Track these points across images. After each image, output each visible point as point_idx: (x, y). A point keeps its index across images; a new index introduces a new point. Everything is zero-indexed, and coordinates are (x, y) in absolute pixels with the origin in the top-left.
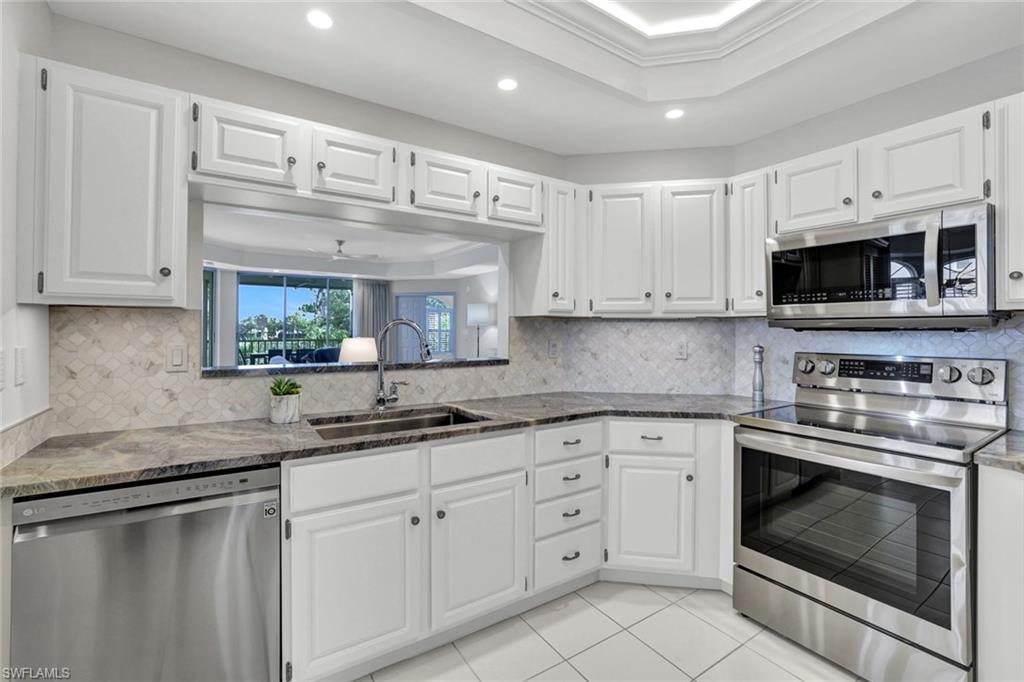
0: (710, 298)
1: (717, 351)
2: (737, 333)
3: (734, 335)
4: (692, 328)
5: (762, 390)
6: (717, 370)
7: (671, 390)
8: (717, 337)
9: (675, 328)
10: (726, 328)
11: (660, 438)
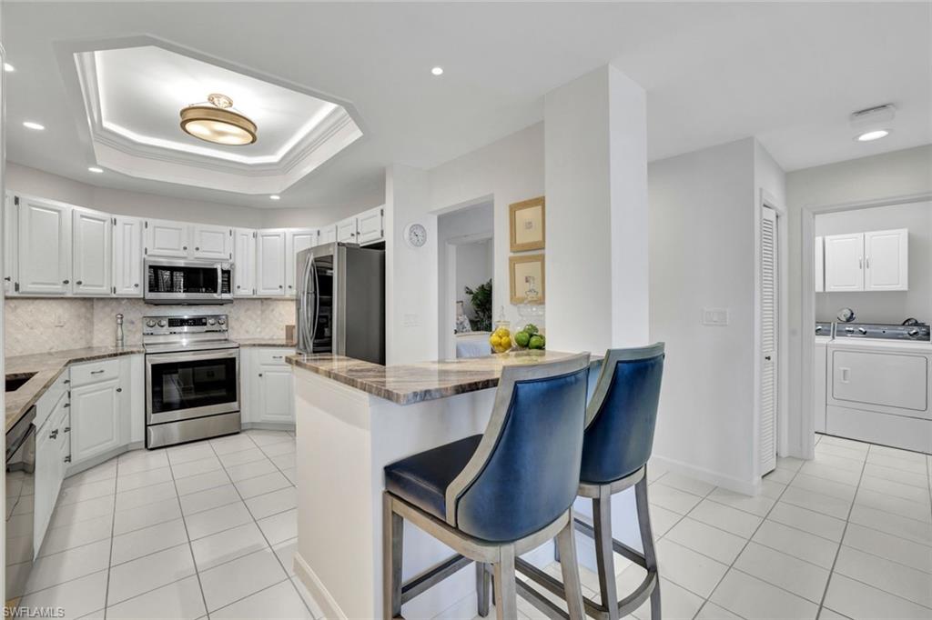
0: (102, 286)
1: (83, 320)
2: (95, 306)
3: (93, 308)
4: (66, 304)
5: (122, 340)
6: (83, 332)
7: (51, 349)
8: (83, 310)
9: (54, 304)
10: (88, 304)
11: (102, 371)
